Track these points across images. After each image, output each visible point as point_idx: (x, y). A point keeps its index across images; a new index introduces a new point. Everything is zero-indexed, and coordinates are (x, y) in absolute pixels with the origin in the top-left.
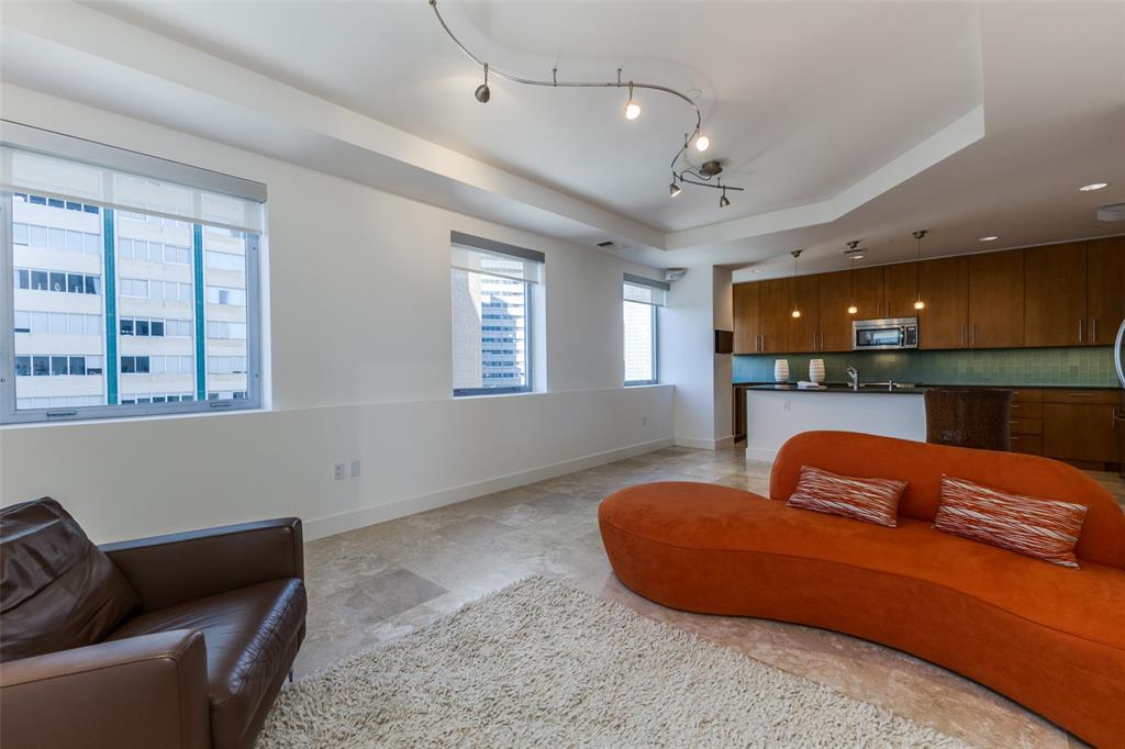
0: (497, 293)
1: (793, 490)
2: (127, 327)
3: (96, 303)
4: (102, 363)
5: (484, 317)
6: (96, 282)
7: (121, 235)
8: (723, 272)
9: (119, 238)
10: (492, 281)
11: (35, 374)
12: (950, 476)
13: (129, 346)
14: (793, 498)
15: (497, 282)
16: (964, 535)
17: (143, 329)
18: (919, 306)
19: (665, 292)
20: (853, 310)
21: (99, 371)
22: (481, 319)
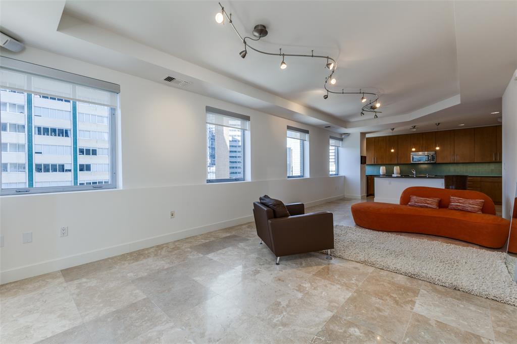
0: (235, 136)
1: (409, 201)
2: (82, 151)
3: (68, 141)
4: (71, 167)
5: (230, 146)
6: (69, 132)
7: (80, 112)
8: (363, 134)
9: (79, 113)
10: (233, 130)
11: (44, 172)
12: (452, 196)
13: (83, 160)
14: (409, 203)
15: (235, 131)
16: (456, 209)
17: (88, 152)
18: (438, 148)
19: (341, 142)
20: (414, 150)
21: (70, 170)
22: (229, 148)
